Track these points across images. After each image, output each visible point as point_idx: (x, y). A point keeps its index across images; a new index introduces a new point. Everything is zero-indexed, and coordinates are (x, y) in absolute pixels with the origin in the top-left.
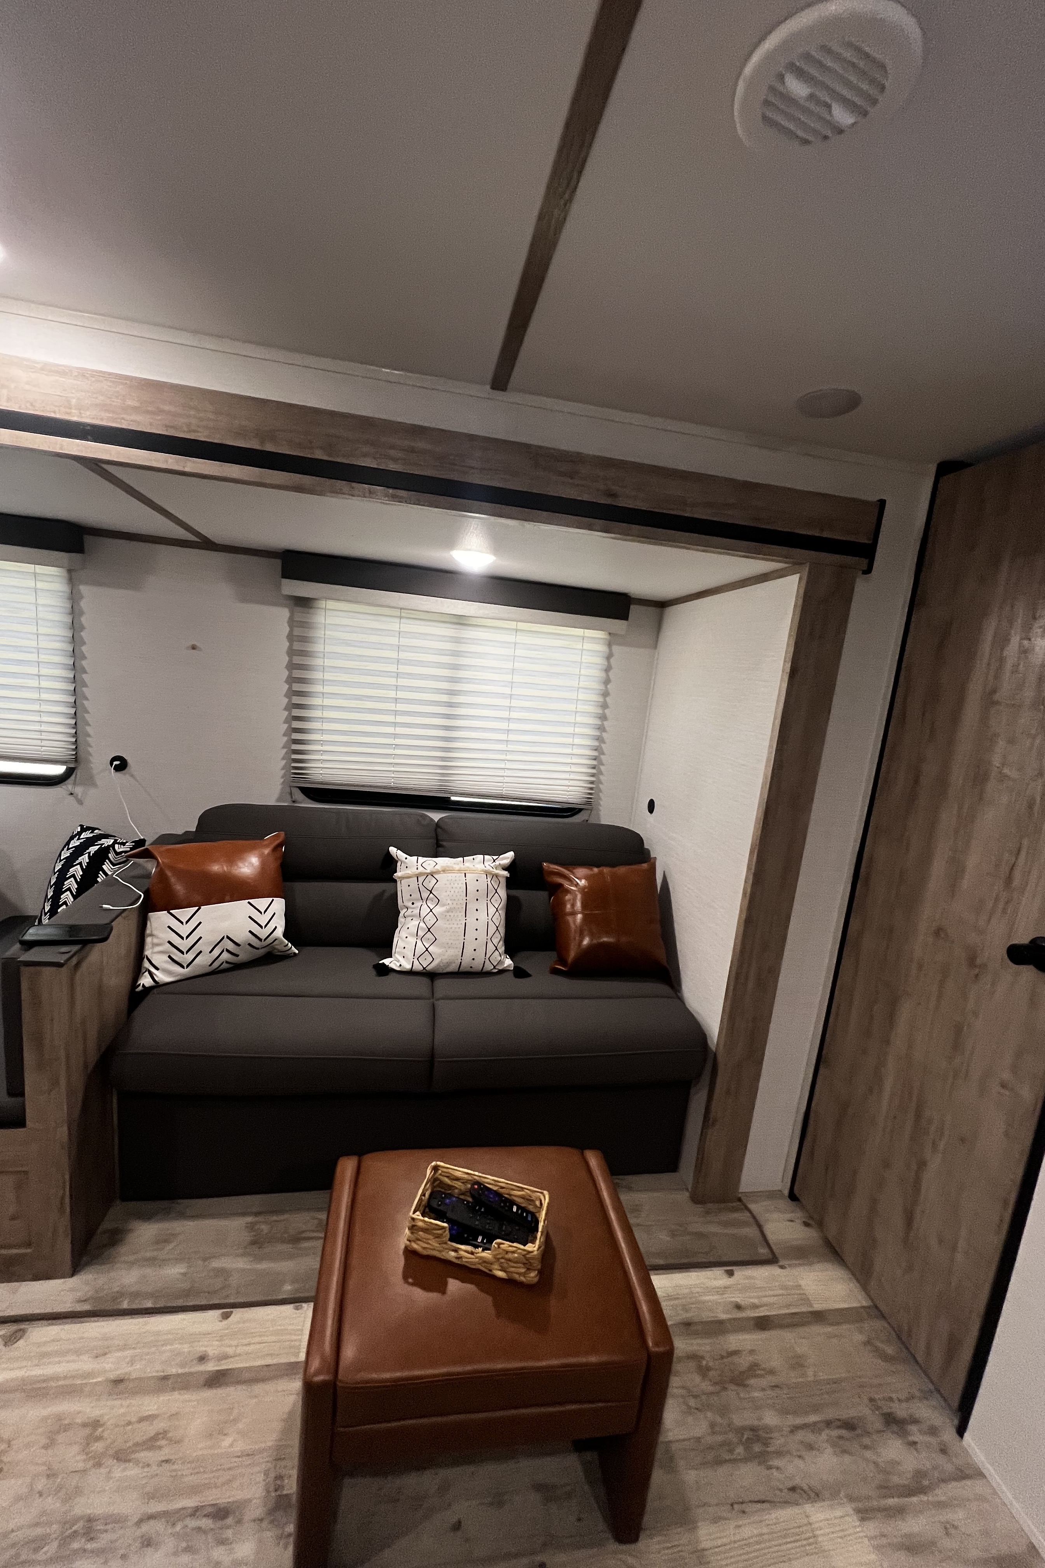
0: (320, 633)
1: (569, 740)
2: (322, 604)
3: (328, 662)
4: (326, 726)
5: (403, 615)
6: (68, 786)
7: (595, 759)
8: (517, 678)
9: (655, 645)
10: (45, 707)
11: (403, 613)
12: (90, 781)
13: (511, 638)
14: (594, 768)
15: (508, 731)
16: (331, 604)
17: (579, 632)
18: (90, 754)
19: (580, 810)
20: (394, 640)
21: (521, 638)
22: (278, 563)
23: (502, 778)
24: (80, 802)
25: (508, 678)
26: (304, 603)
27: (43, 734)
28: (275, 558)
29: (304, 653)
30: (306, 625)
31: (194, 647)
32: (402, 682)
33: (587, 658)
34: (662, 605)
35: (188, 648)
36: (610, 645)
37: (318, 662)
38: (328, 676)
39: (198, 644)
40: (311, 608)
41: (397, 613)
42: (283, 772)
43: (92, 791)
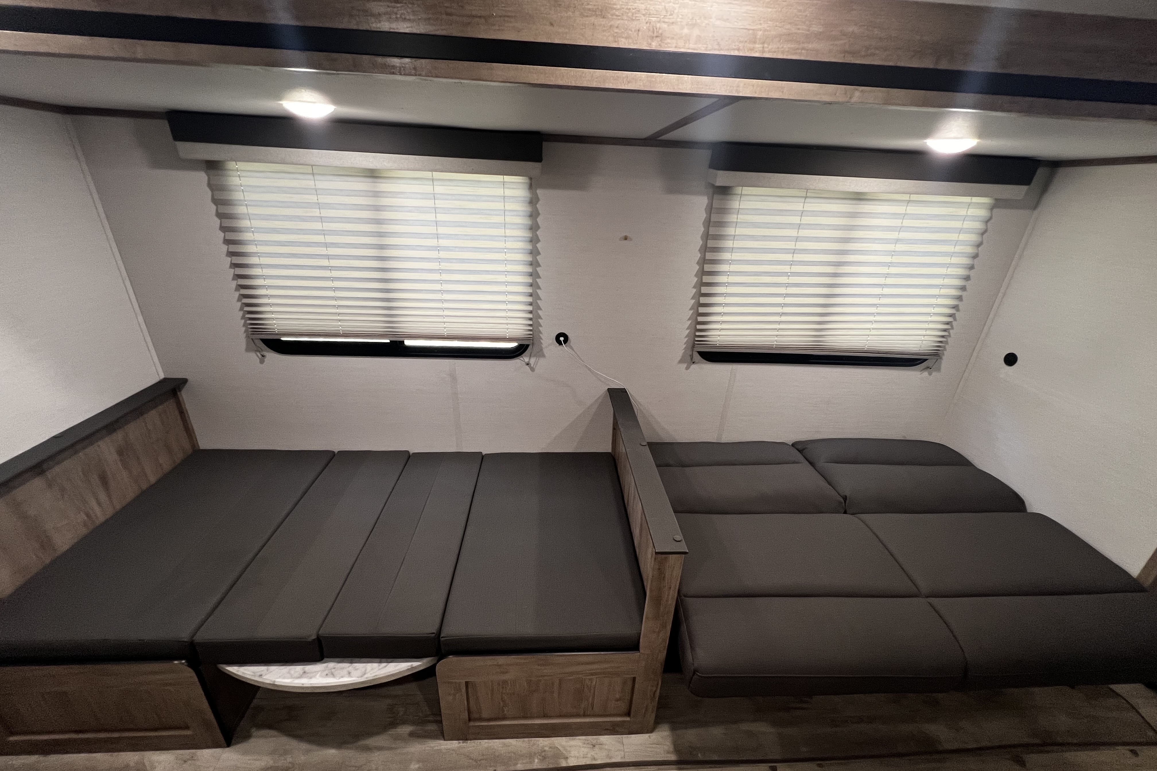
0: (733, 217)
1: (935, 301)
2: (739, 190)
5: (809, 195)
6: (525, 358)
8: (900, 247)
9: (1036, 206)
12: (540, 354)
13: (901, 209)
16: (747, 190)
17: (967, 199)
18: (541, 333)
20: (796, 220)
21: (911, 209)
22: (708, 154)
24: (533, 369)
25: (891, 247)
26: (725, 191)
28: (707, 149)
29: (718, 237)
30: (723, 211)
31: (626, 238)
32: (798, 257)
33: (967, 224)
34: (1057, 166)
35: (620, 239)
36: (993, 209)
37: (728, 244)
39: (629, 235)
40: (729, 195)
41: (803, 194)
42: (686, 339)
43: (542, 361)
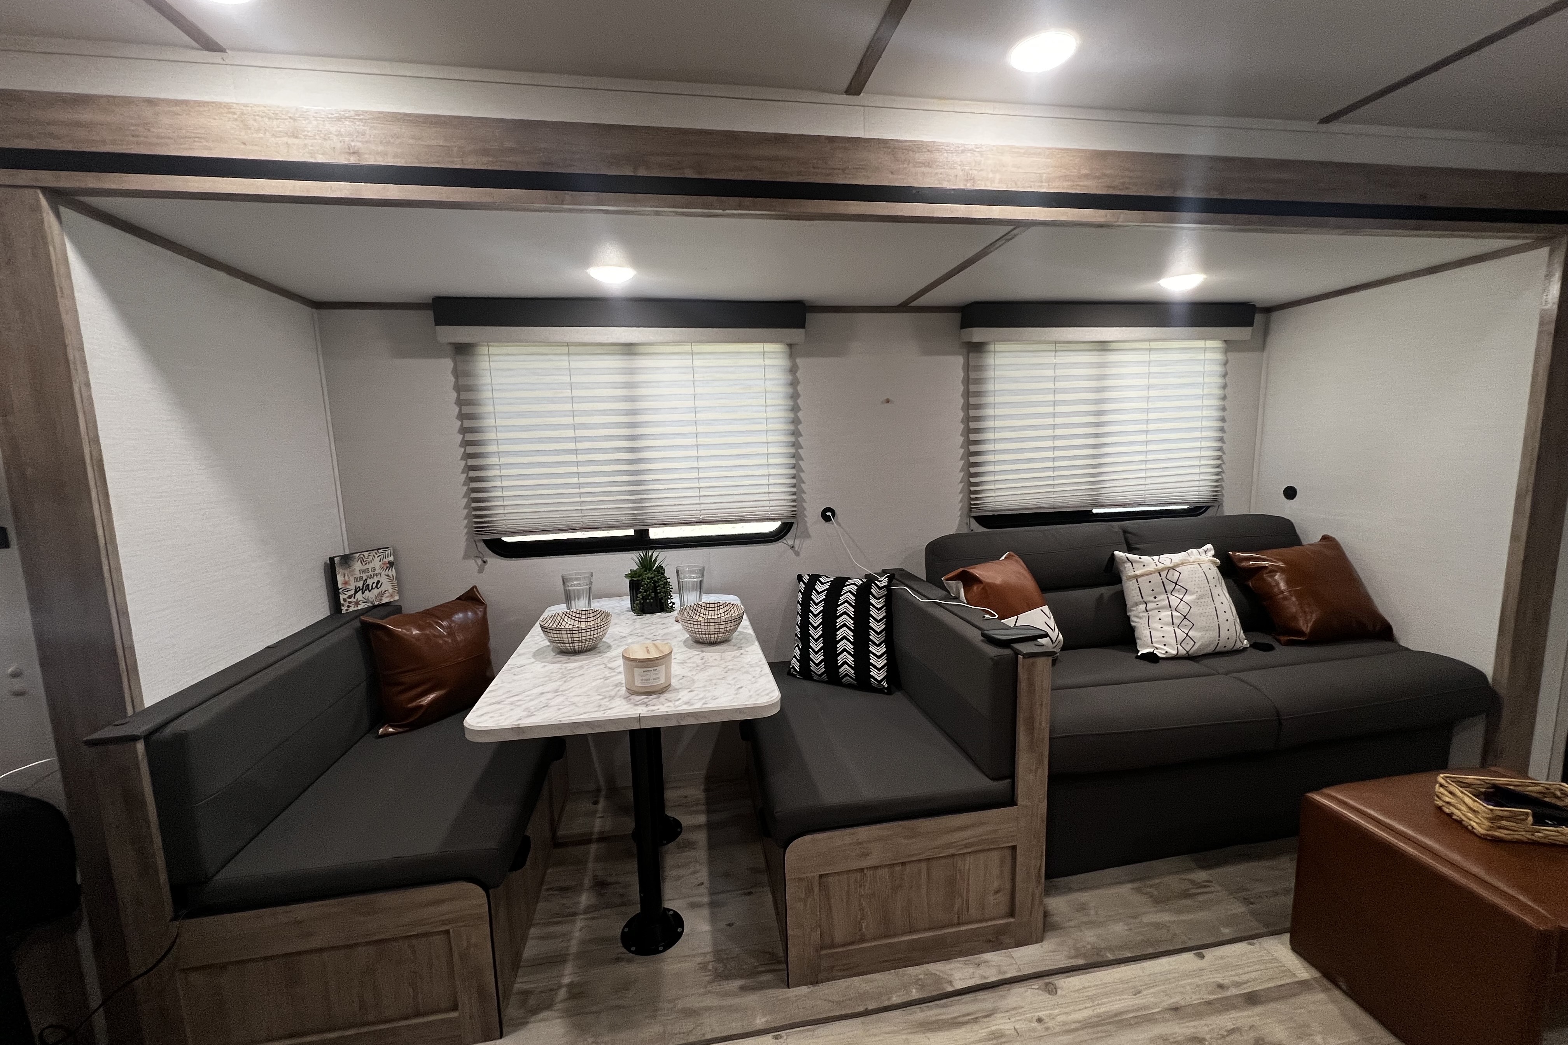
0: (990, 374)
1: (1198, 444)
2: (991, 347)
3: (998, 399)
4: (999, 457)
5: (1057, 348)
6: (789, 540)
7: (1218, 459)
8: (1152, 393)
9: (1263, 347)
10: (772, 471)
11: (1059, 346)
12: (806, 535)
13: (1145, 357)
14: (1218, 467)
15: (1147, 442)
16: (999, 347)
17: (1201, 344)
18: (805, 509)
19: (1208, 507)
20: (1050, 373)
21: (1154, 356)
22: (957, 317)
23: (1143, 486)
24: (797, 554)
25: (1144, 393)
26: (979, 348)
27: (771, 495)
28: (956, 312)
29: (979, 394)
30: (980, 368)
31: (888, 401)
32: (1059, 409)
33: (1208, 368)
34: (1269, 310)
35: (882, 403)
36: (1226, 351)
37: (990, 400)
38: (998, 412)
39: (890, 398)
40: (985, 352)
41: (1052, 347)
42: (961, 504)
43: (807, 543)
